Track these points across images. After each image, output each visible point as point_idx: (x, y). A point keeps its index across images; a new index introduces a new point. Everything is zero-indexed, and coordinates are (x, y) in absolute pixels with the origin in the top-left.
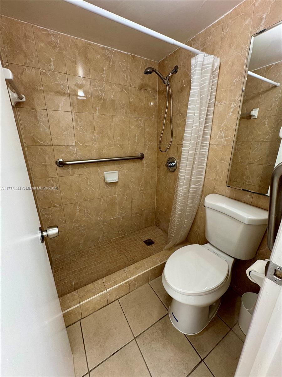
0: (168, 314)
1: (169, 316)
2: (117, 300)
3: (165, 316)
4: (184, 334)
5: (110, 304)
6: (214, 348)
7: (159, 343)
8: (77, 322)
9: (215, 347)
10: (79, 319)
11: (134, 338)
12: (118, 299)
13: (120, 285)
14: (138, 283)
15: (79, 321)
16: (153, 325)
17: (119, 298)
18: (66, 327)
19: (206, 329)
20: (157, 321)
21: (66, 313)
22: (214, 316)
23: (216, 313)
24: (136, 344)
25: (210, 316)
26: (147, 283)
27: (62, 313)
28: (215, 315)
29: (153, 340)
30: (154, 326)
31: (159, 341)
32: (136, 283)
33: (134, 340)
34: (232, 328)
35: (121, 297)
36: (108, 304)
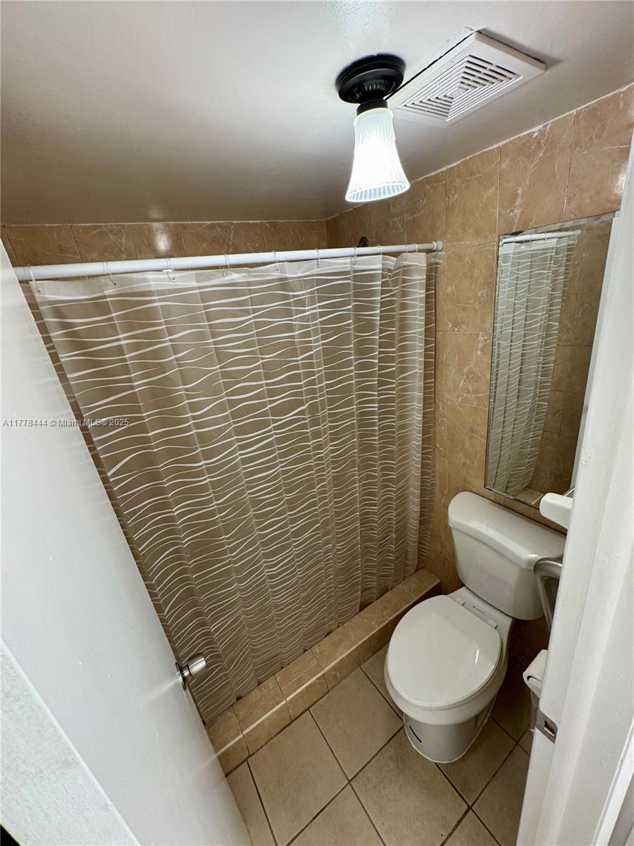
0: (403, 727)
1: (405, 732)
2: (306, 711)
3: (398, 731)
4: (436, 763)
5: (295, 719)
6: (489, 783)
7: (393, 785)
8: (242, 763)
9: (491, 780)
10: (245, 757)
11: (347, 782)
12: (308, 709)
13: (309, 686)
14: (340, 673)
15: (244, 761)
16: (378, 752)
17: (311, 706)
18: (226, 776)
19: (473, 748)
20: (385, 745)
21: (222, 753)
22: (486, 721)
23: (489, 714)
24: (353, 793)
25: (479, 724)
26: (359, 669)
27: (215, 756)
28: (489, 719)
29: (382, 781)
30: (380, 753)
31: (392, 781)
32: (338, 673)
33: (349, 785)
34: (519, 741)
35: (313, 704)
36: (292, 722)
